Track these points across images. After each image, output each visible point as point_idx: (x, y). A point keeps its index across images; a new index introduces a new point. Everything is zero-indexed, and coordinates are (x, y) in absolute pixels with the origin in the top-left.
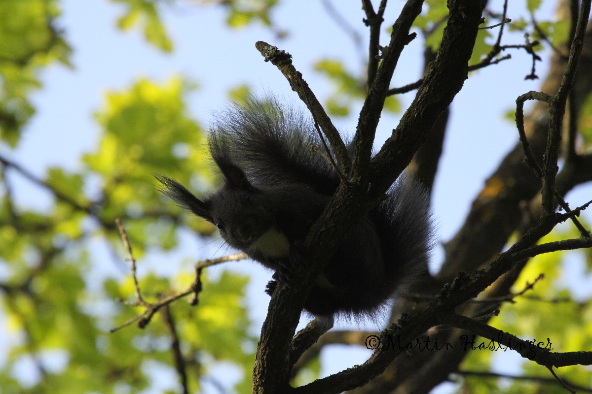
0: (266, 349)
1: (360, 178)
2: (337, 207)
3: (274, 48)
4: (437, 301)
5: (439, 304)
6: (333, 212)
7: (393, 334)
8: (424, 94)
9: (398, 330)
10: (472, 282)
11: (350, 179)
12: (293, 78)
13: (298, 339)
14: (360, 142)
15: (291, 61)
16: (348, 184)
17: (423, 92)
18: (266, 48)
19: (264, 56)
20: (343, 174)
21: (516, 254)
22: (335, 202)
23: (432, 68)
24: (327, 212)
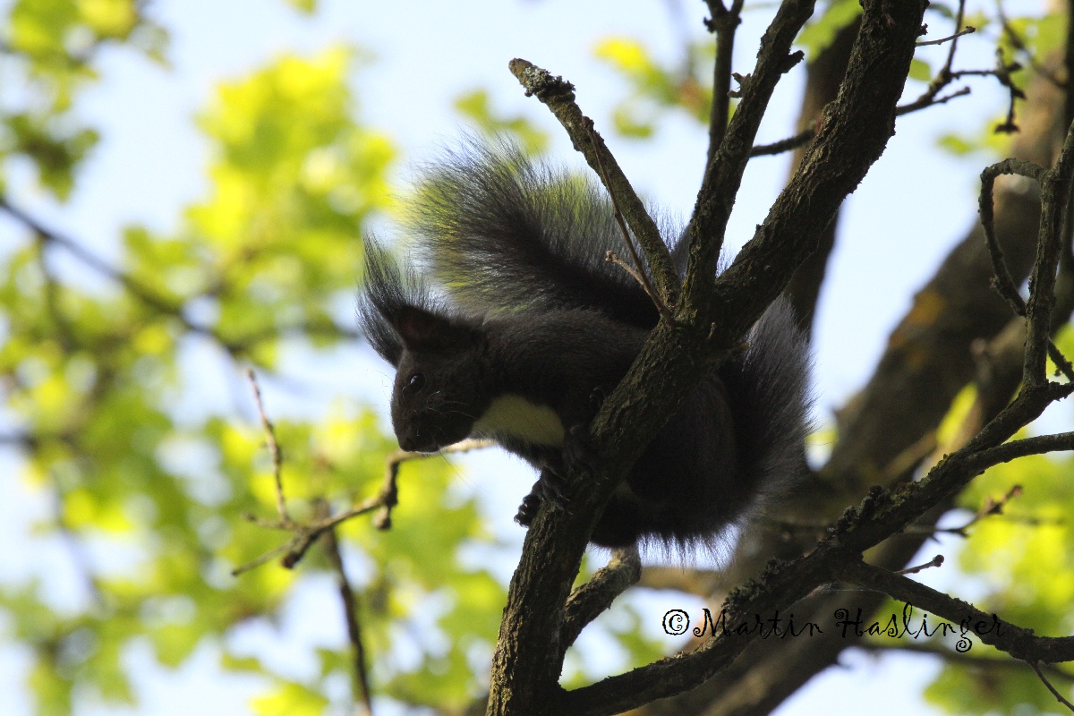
0: (518, 619)
1: (694, 314)
2: (654, 364)
3: (542, 72)
4: (830, 538)
5: (834, 543)
6: (646, 374)
7: (748, 596)
8: (814, 162)
9: (758, 590)
10: (895, 505)
11: (677, 316)
12: (577, 127)
13: (575, 602)
14: (698, 248)
15: (573, 97)
16: (673, 322)
17: (814, 158)
18: (528, 71)
19: (525, 84)
20: (665, 303)
21: (975, 455)
22: (648, 356)
23: (830, 114)
24: (634, 373)
